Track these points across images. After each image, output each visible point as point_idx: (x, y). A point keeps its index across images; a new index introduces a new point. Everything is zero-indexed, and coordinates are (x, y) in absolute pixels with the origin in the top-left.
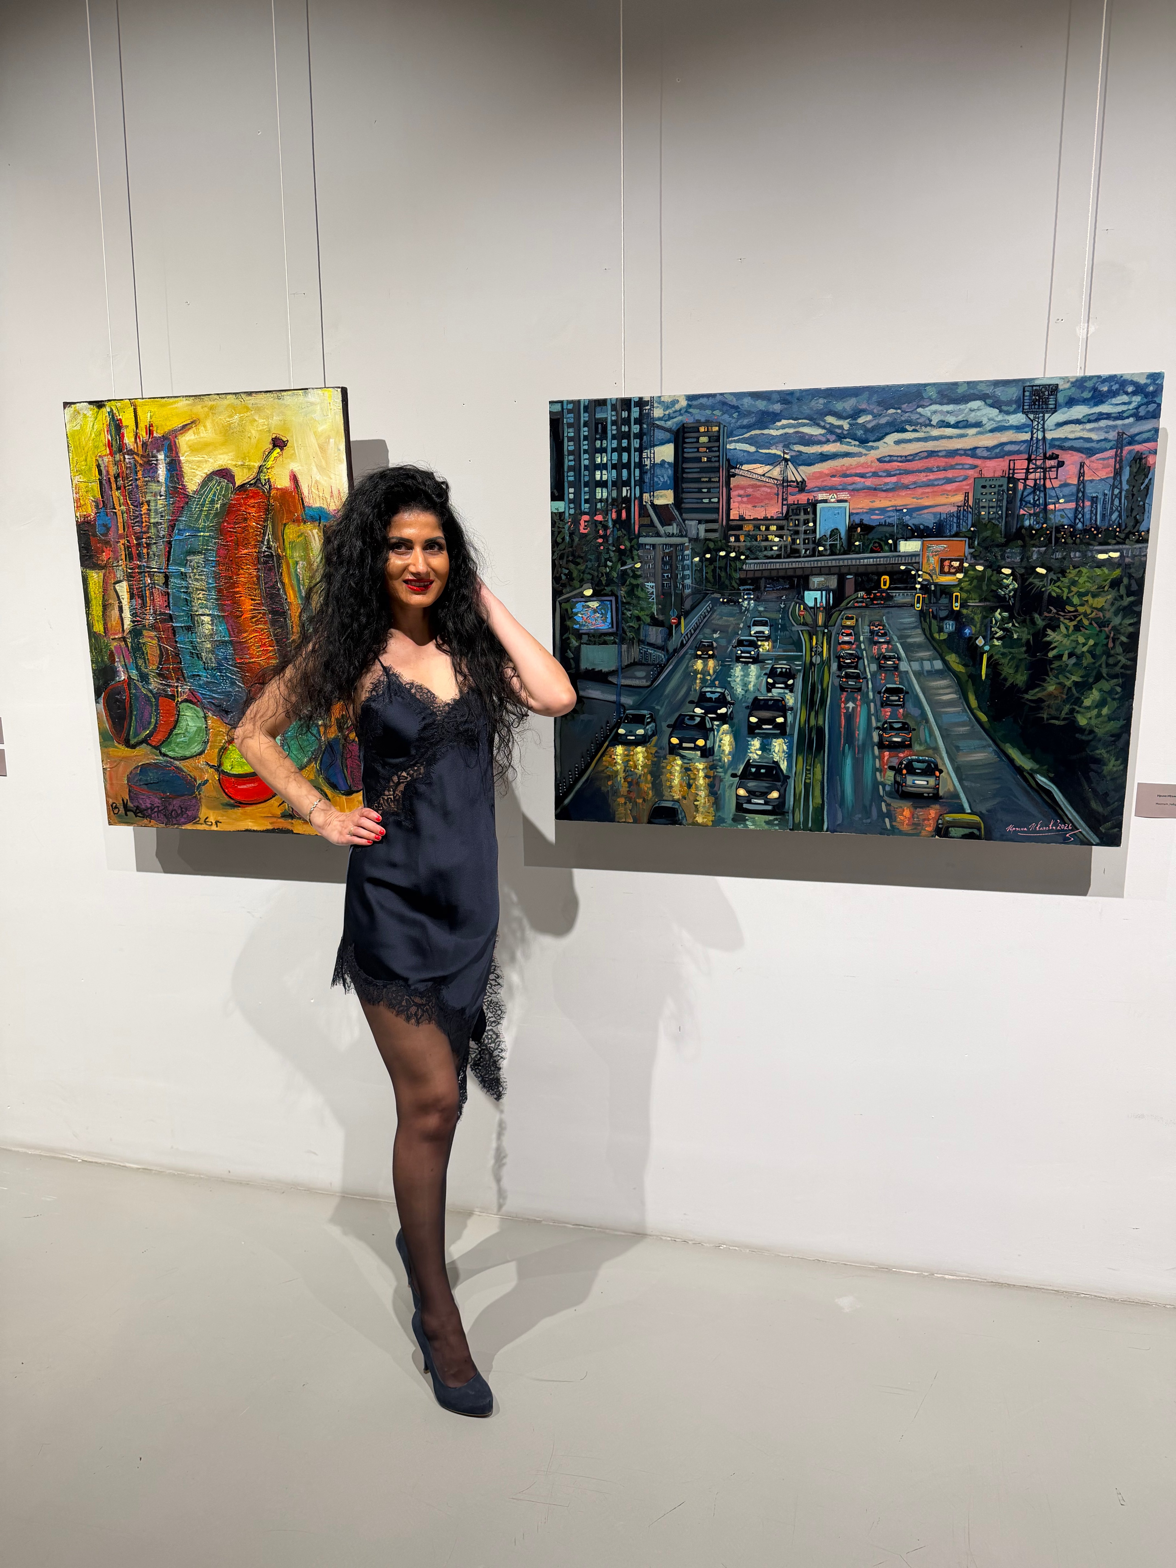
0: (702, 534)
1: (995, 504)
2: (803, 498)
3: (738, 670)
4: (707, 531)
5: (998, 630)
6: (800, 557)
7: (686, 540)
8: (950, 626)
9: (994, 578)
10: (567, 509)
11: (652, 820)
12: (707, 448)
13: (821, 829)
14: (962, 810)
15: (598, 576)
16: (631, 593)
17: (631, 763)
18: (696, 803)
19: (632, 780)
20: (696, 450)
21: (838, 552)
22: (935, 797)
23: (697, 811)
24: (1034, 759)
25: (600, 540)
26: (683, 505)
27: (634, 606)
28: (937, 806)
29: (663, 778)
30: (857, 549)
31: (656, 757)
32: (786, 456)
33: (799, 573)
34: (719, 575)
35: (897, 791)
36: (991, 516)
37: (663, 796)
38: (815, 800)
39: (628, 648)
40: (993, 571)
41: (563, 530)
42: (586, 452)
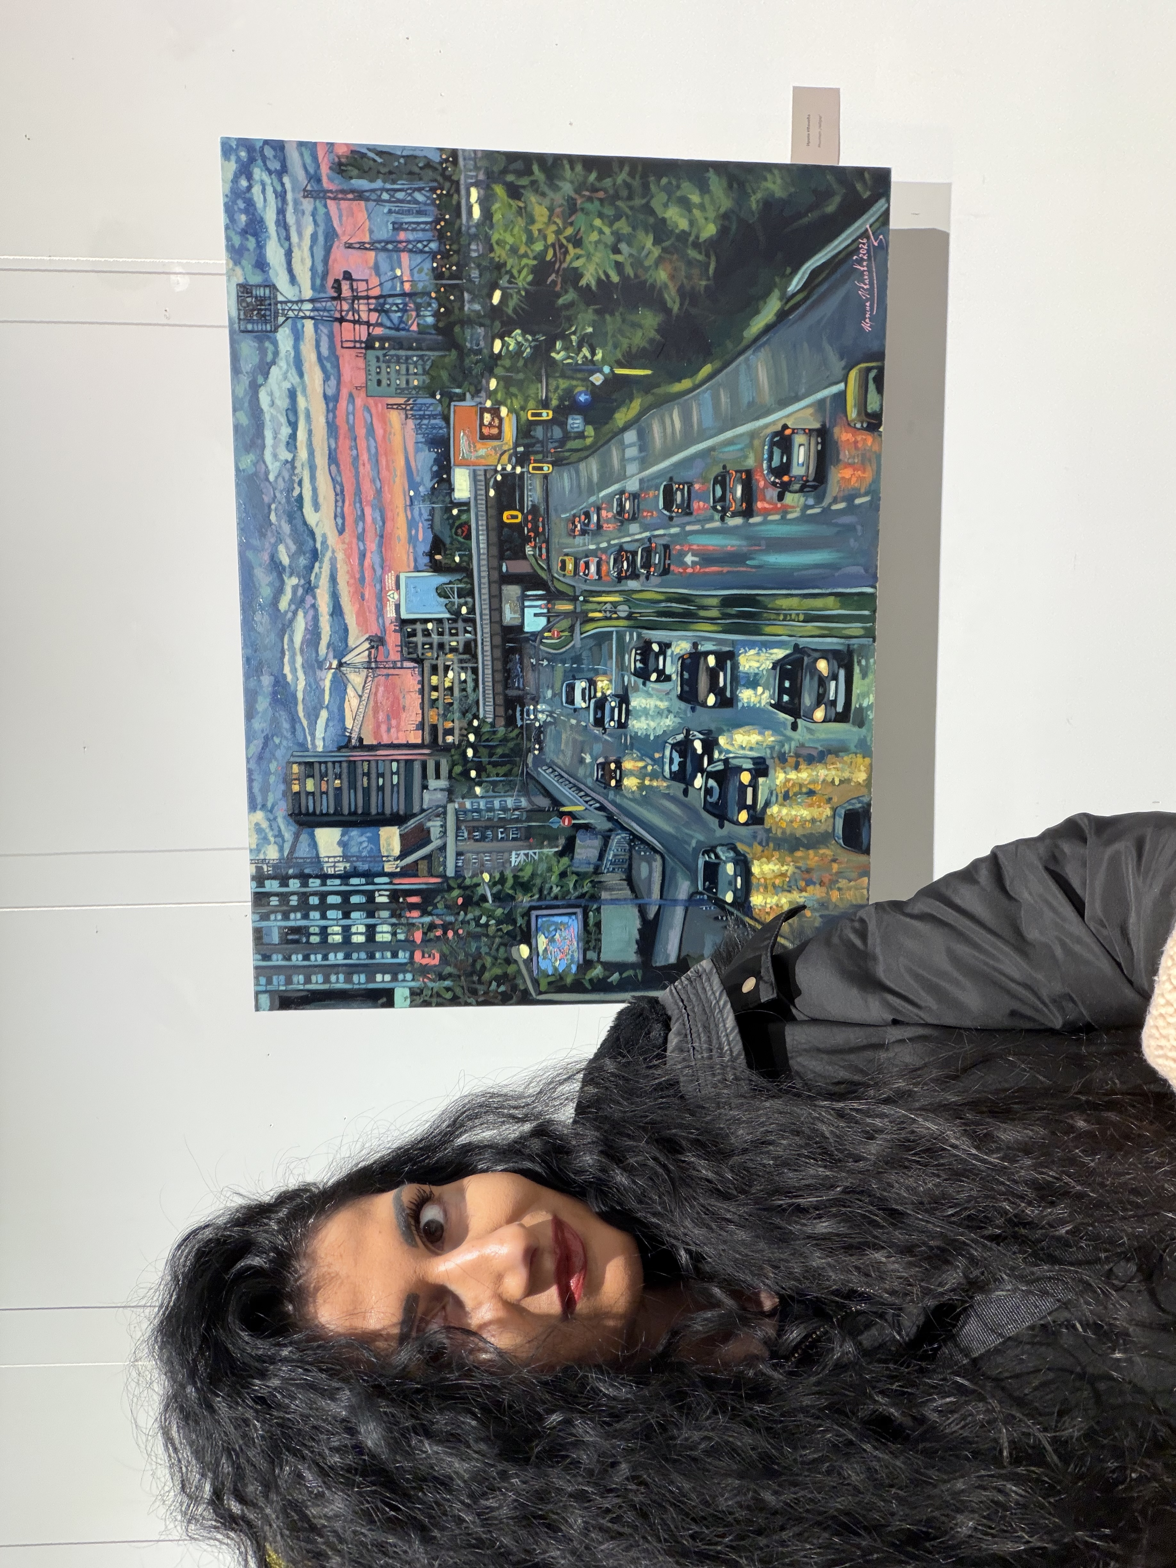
0: (443, 783)
1: (404, 367)
2: (393, 639)
3: (638, 725)
4: (438, 777)
5: (581, 355)
6: (475, 641)
7: (451, 808)
8: (576, 422)
9: (507, 363)
10: (405, 984)
11: (864, 847)
12: (322, 779)
13: (873, 596)
14: (842, 395)
15: (501, 937)
16: (525, 887)
17: (777, 882)
18: (837, 783)
19: (803, 879)
20: (324, 796)
21: (469, 586)
22: (823, 434)
23: (848, 781)
24: (765, 296)
25: (450, 934)
26: (401, 812)
27: (544, 882)
28: (836, 430)
29: (799, 833)
30: (466, 559)
31: (768, 844)
32: (334, 666)
33: (498, 640)
34: (501, 757)
35: (815, 488)
36: (420, 371)
37: (826, 832)
38: (831, 606)
39: (606, 889)
40: (497, 365)
41: (435, 990)
42: (325, 958)
